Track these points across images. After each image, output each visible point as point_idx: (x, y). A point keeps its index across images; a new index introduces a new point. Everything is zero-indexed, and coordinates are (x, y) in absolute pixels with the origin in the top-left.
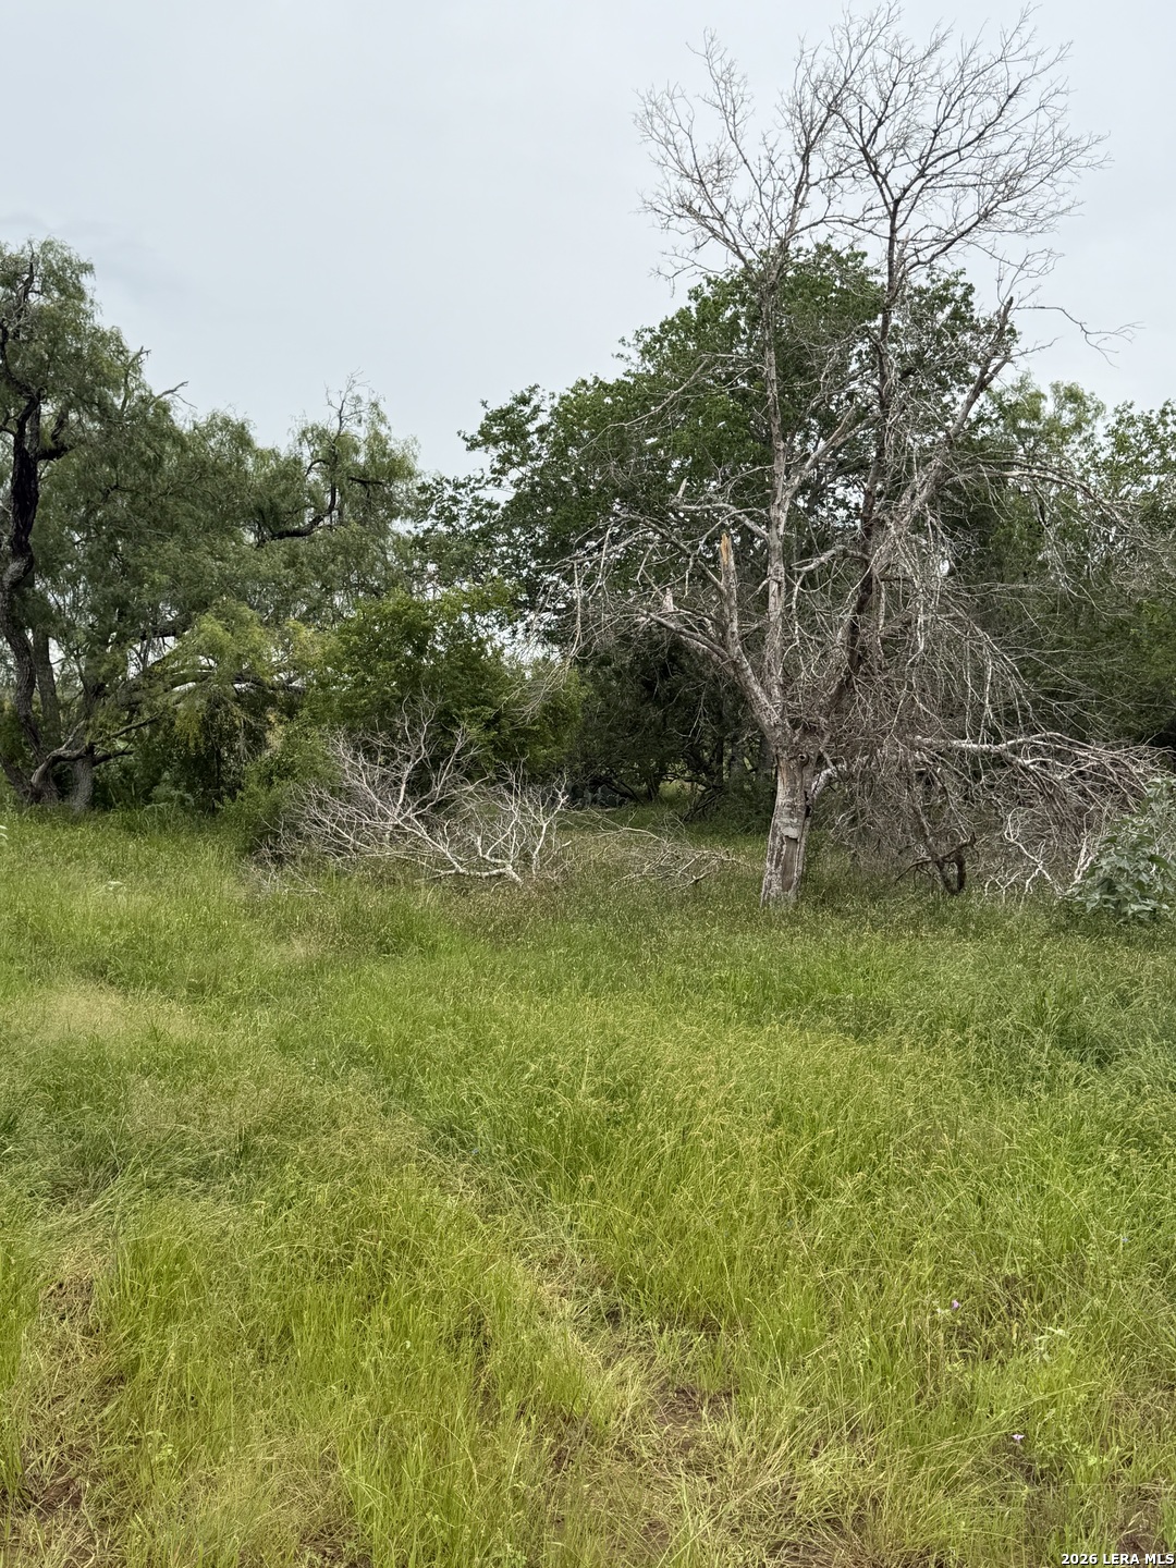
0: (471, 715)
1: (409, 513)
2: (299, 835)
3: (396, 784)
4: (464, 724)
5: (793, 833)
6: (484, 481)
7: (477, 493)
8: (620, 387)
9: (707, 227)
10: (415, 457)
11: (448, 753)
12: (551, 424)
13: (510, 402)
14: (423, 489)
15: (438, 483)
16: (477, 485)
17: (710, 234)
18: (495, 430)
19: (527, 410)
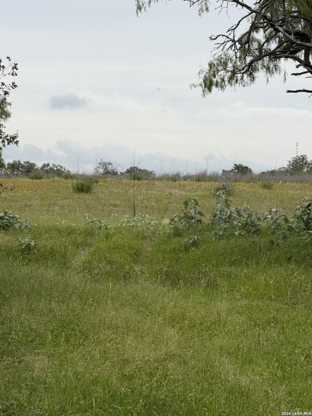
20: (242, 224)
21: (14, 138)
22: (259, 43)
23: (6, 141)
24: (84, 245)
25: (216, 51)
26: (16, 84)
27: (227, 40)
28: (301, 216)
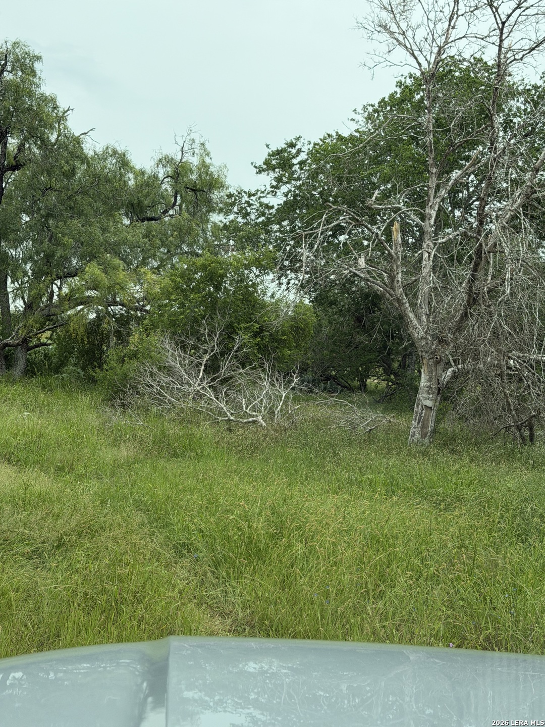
0: (246, 328)
1: (221, 210)
2: (138, 393)
3: (197, 366)
4: (240, 333)
5: (429, 403)
6: (266, 192)
7: (262, 200)
8: (351, 138)
9: (395, 39)
10: (226, 176)
11: (230, 350)
12: (307, 159)
13: (284, 146)
14: (230, 196)
15: (239, 193)
16: (262, 195)
17: (397, 44)
18: (274, 162)
19: (294, 151)
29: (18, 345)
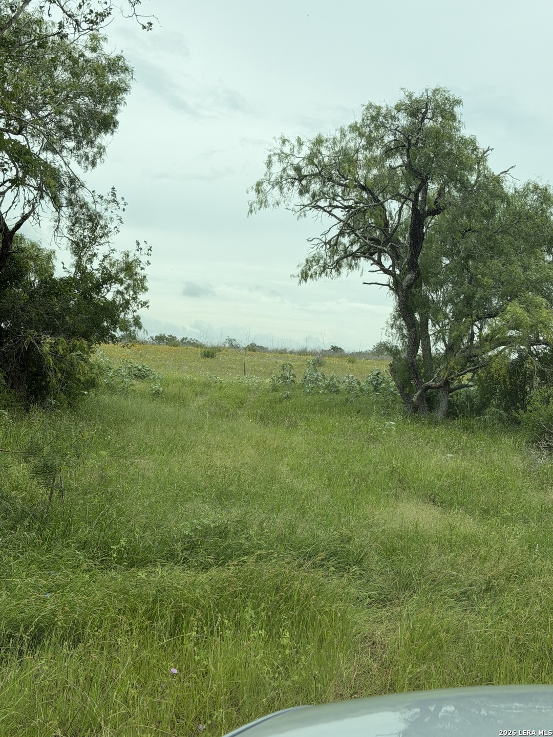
20: (326, 385)
21: (146, 303)
22: (345, 245)
23: (140, 305)
24: (201, 393)
25: (312, 250)
26: (150, 262)
27: (320, 242)
28: (371, 381)
29: (440, 387)
